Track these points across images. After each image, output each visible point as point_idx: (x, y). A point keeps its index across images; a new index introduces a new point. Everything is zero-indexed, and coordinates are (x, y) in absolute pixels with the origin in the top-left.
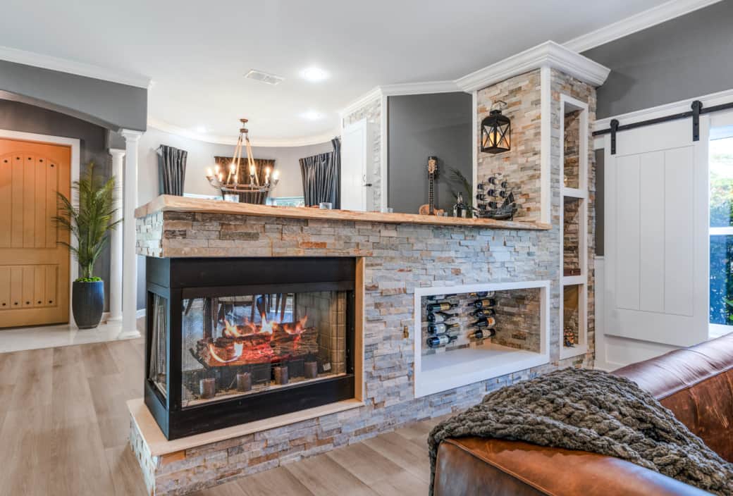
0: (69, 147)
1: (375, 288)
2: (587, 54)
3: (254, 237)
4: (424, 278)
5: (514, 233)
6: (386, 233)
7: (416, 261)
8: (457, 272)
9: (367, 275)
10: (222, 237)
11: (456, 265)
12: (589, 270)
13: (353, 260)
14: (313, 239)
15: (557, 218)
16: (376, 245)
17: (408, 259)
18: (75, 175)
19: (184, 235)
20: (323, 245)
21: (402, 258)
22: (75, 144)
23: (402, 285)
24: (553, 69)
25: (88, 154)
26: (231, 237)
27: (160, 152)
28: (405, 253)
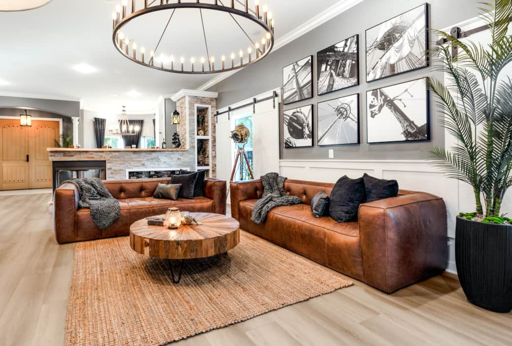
0: (58, 122)
1: (111, 169)
2: (206, 90)
3: (73, 156)
4: (129, 166)
5: (171, 152)
6: (114, 154)
7: (126, 161)
8: (144, 165)
9: (108, 165)
10: (64, 156)
11: (143, 162)
12: (213, 164)
13: (105, 161)
14: (90, 156)
15: (194, 147)
16: (111, 157)
17: (124, 161)
18: (61, 132)
19: (54, 156)
20: (93, 158)
21: (121, 161)
22: (61, 120)
23: (121, 168)
24: (189, 96)
25: (65, 124)
26: (66, 156)
27: (94, 120)
28: (122, 159)
